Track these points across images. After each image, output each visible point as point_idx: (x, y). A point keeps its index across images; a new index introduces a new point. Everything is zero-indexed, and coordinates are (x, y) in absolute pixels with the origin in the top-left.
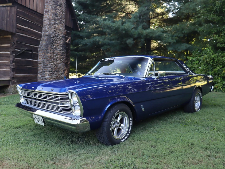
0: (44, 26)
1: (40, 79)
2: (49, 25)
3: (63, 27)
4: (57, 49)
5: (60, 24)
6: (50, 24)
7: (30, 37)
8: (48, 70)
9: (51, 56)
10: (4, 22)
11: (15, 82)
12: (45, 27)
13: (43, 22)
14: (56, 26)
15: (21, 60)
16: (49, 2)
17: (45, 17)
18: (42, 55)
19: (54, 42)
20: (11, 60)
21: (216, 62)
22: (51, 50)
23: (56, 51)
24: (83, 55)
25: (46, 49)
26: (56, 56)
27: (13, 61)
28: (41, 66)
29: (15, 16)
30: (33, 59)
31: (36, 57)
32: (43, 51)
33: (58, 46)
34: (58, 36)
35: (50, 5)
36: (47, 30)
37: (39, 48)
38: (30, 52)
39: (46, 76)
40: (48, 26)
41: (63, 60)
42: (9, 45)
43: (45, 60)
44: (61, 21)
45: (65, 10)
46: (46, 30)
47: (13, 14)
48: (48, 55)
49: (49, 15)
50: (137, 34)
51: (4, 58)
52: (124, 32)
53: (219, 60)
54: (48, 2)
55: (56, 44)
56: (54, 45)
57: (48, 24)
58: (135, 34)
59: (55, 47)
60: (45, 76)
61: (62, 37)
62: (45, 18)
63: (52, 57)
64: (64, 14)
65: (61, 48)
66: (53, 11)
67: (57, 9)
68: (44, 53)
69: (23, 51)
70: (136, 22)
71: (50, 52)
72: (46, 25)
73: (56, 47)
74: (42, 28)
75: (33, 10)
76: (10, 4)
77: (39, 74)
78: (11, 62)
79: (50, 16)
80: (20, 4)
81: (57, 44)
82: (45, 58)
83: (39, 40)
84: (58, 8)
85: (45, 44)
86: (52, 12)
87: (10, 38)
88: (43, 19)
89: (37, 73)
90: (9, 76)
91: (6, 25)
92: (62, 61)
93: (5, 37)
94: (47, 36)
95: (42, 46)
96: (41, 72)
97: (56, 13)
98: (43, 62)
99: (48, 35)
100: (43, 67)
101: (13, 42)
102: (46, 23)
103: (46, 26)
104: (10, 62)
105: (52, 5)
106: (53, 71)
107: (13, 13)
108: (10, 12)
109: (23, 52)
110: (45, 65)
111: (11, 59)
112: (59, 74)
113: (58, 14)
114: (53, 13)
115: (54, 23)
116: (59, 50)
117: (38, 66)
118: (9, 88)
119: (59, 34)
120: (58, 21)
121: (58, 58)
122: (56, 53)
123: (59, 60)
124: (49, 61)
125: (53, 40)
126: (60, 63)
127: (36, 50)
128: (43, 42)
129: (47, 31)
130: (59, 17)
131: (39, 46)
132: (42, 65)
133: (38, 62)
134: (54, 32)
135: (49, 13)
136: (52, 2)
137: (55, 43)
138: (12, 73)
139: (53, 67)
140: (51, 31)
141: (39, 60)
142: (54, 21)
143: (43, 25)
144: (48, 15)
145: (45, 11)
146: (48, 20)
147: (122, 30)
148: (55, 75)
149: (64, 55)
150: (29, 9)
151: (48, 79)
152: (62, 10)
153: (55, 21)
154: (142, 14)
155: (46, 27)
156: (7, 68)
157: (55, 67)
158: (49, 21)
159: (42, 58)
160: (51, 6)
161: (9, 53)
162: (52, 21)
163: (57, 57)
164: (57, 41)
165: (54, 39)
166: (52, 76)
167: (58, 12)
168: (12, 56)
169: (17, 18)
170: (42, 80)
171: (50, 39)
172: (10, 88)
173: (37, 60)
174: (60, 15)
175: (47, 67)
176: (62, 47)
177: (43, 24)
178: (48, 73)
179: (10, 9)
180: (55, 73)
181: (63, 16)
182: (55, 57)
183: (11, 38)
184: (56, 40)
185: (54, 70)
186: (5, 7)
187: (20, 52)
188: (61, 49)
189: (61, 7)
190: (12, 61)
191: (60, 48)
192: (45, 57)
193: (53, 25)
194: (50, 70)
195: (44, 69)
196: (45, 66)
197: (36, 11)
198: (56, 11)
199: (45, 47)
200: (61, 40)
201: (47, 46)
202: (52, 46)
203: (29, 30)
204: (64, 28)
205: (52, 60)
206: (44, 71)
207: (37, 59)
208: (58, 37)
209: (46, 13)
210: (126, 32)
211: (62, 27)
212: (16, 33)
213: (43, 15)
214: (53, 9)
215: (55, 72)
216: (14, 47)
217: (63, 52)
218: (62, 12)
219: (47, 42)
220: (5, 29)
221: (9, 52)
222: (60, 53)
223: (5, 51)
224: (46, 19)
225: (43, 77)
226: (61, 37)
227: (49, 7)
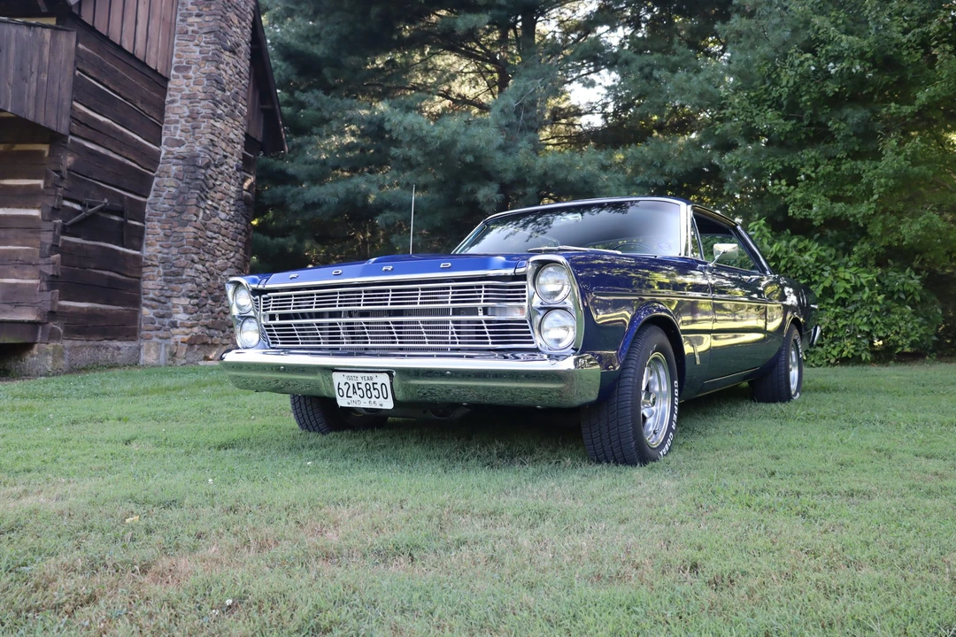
0: (168, 122)
1: (151, 326)
2: (190, 119)
3: (241, 131)
4: (219, 212)
5: (231, 121)
6: (193, 116)
7: (119, 158)
8: (183, 291)
9: (196, 238)
10: (27, 85)
11: (59, 332)
12: (172, 126)
13: (164, 105)
14: (217, 124)
15: (82, 244)
16: (193, 31)
17: (176, 90)
18: (159, 230)
19: (207, 186)
20: (42, 243)
21: (783, 269)
22: (197, 216)
23: (214, 220)
24: (291, 250)
25: (177, 208)
26: (214, 241)
27: (55, 248)
28: (155, 273)
29: (70, 68)
30: (123, 246)
31: (136, 237)
32: (164, 217)
33: (222, 202)
34: (222, 165)
35: (197, 45)
36: (183, 139)
37: (150, 204)
38: (116, 218)
39: (178, 313)
40: (187, 121)
41: (238, 256)
42: (40, 182)
43: (174, 251)
44: (235, 107)
45: (247, 69)
46: (177, 137)
47: (63, 58)
48: (185, 234)
49: (192, 81)
50: (515, 169)
51: (12, 232)
52: (469, 159)
53: (792, 260)
54: (186, 33)
55: (216, 192)
56: (207, 198)
57: (188, 114)
58: (505, 170)
59: (210, 203)
60: (170, 316)
61: (235, 169)
62: (175, 93)
63: (201, 240)
64: (243, 82)
65: (230, 210)
66: (209, 68)
67: (223, 63)
68: (167, 226)
69: (90, 210)
70: (507, 126)
71: (196, 221)
72: (177, 117)
73: (214, 204)
74: (161, 128)
75: (132, 56)
76: (52, 21)
77: (147, 306)
78: (47, 252)
79: (195, 84)
80: (91, 24)
81: (219, 195)
82: (173, 244)
83: (151, 173)
84: (227, 58)
85: (173, 190)
86: (202, 70)
87: (41, 153)
88: (165, 98)
89: (136, 302)
90: (32, 305)
91: (36, 99)
92: (233, 260)
93: (18, 151)
94: (181, 162)
95: (161, 196)
96: (153, 300)
97: (220, 75)
98: (164, 261)
99: (184, 158)
100: (165, 280)
101: (58, 172)
102: (177, 109)
103: (177, 122)
104: (38, 250)
105: (203, 44)
106: (203, 294)
107: (62, 56)
108: (52, 51)
109: (93, 215)
110: (172, 272)
111: (47, 238)
112: (220, 309)
113: (224, 81)
114: (209, 76)
115: (210, 111)
116: (223, 215)
117: (144, 275)
118: (32, 356)
119: (225, 157)
120: (225, 106)
121: (218, 248)
122: (215, 228)
123: (224, 257)
124: (189, 255)
125: (204, 174)
126: (226, 269)
127: (138, 211)
128: (166, 181)
129: (180, 143)
130: (229, 94)
131: (146, 197)
132: (159, 272)
133: (143, 260)
134: (211, 148)
135: (191, 74)
136: (205, 33)
137: (210, 189)
138: (48, 296)
139: (204, 279)
140: (198, 144)
141: (147, 251)
142: (212, 105)
143: (166, 119)
144: (185, 81)
145: (174, 65)
146: (187, 102)
147: (466, 151)
148: (207, 312)
149: (239, 237)
150: (120, 48)
151: (183, 325)
152: (239, 66)
153: (214, 104)
154: (525, 102)
155: (176, 128)
156: (25, 274)
157: (208, 280)
158: (190, 103)
159: (161, 246)
160: (198, 49)
161: (35, 213)
162: (203, 103)
163: (218, 244)
164: (218, 183)
165: (209, 172)
166: (198, 316)
167: (227, 74)
168: (49, 226)
169: (76, 80)
170: (159, 329)
171: (195, 172)
172: (37, 356)
173: (138, 253)
174: (232, 86)
175: (179, 277)
176: (233, 208)
177: (166, 115)
178: (185, 301)
179: (53, 37)
180: (208, 306)
181: (241, 92)
182: (209, 244)
183: (47, 154)
184: (216, 180)
185: (205, 291)
186: (32, 28)
187: (80, 212)
188: (232, 213)
189: (236, 57)
190: (48, 246)
191: (228, 208)
192: (171, 238)
193: (205, 120)
194: (192, 291)
195: (166, 288)
196: (173, 275)
197: (142, 59)
198: (218, 68)
199: (174, 203)
200: (233, 181)
201: (181, 198)
202: (203, 199)
204: (241, 137)
205: (198, 251)
206: (168, 293)
207: (139, 249)
208: (223, 168)
209: (180, 75)
210: (475, 157)
211: (236, 132)
212: (70, 137)
213: (167, 80)
214: (206, 60)
215: (210, 302)
216: (60, 189)
217: (236, 228)
218: (237, 76)
219: (180, 182)
220: (30, 117)
221: (39, 208)
222: (226, 229)
223: (20, 207)
224: (180, 95)
225: (162, 317)
226: (230, 170)
227: (191, 51)
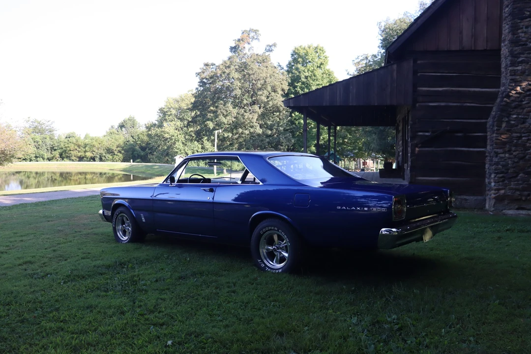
4: (528, 120)
7: (458, 104)
8: (493, 170)
9: (498, 140)
10: (385, 92)
14: (518, 68)
17: (503, 54)
19: (510, 108)
22: (500, 127)
25: (493, 123)
29: (410, 76)
31: (483, 142)
35: (507, 24)
37: (488, 122)
38: (459, 135)
46: (503, 81)
47: (406, 72)
48: (493, 138)
49: (506, 47)
54: (505, 19)
55: (522, 109)
56: (510, 114)
57: (505, 67)
59: (515, 116)
66: (510, 36)
69: (435, 134)
73: (521, 116)
74: (500, 77)
75: (460, 51)
77: (487, 177)
80: (423, 50)
81: (527, 110)
83: (490, 105)
84: (526, 23)
85: (494, 113)
86: (508, 38)
88: (500, 60)
91: (391, 95)
95: (491, 117)
96: (488, 174)
100: (489, 164)
102: (503, 65)
103: (504, 72)
106: (511, 171)
108: (398, 72)
115: (510, 63)
117: (486, 161)
122: (523, 130)
124: (494, 150)
125: (505, 101)
127: (483, 128)
129: (504, 84)
131: (487, 119)
132: (489, 159)
133: (486, 153)
135: (506, 42)
136: (509, 16)
137: (514, 108)
139: (511, 162)
140: (507, 83)
141: (487, 148)
143: (501, 73)
145: (502, 40)
146: (505, 60)
148: (517, 181)
151: (493, 189)
155: (503, 76)
157: (517, 162)
159: (490, 145)
160: (508, 27)
162: (508, 58)
166: (505, 184)
167: (526, 33)
170: (489, 190)
173: (483, 149)
178: (493, 175)
179: (398, 66)
180: (518, 177)
182: (515, 141)
185: (513, 169)
186: (386, 68)
187: (428, 136)
192: (491, 141)
194: (496, 170)
195: (490, 168)
196: (491, 162)
199: (493, 120)
202: (505, 116)
203: (452, 92)
205: (503, 147)
206: (490, 171)
209: (504, 45)
212: (417, 104)
213: (500, 50)
214: (509, 32)
215: (521, 175)
224: (503, 57)
225: (490, 184)
227: (506, 29)
